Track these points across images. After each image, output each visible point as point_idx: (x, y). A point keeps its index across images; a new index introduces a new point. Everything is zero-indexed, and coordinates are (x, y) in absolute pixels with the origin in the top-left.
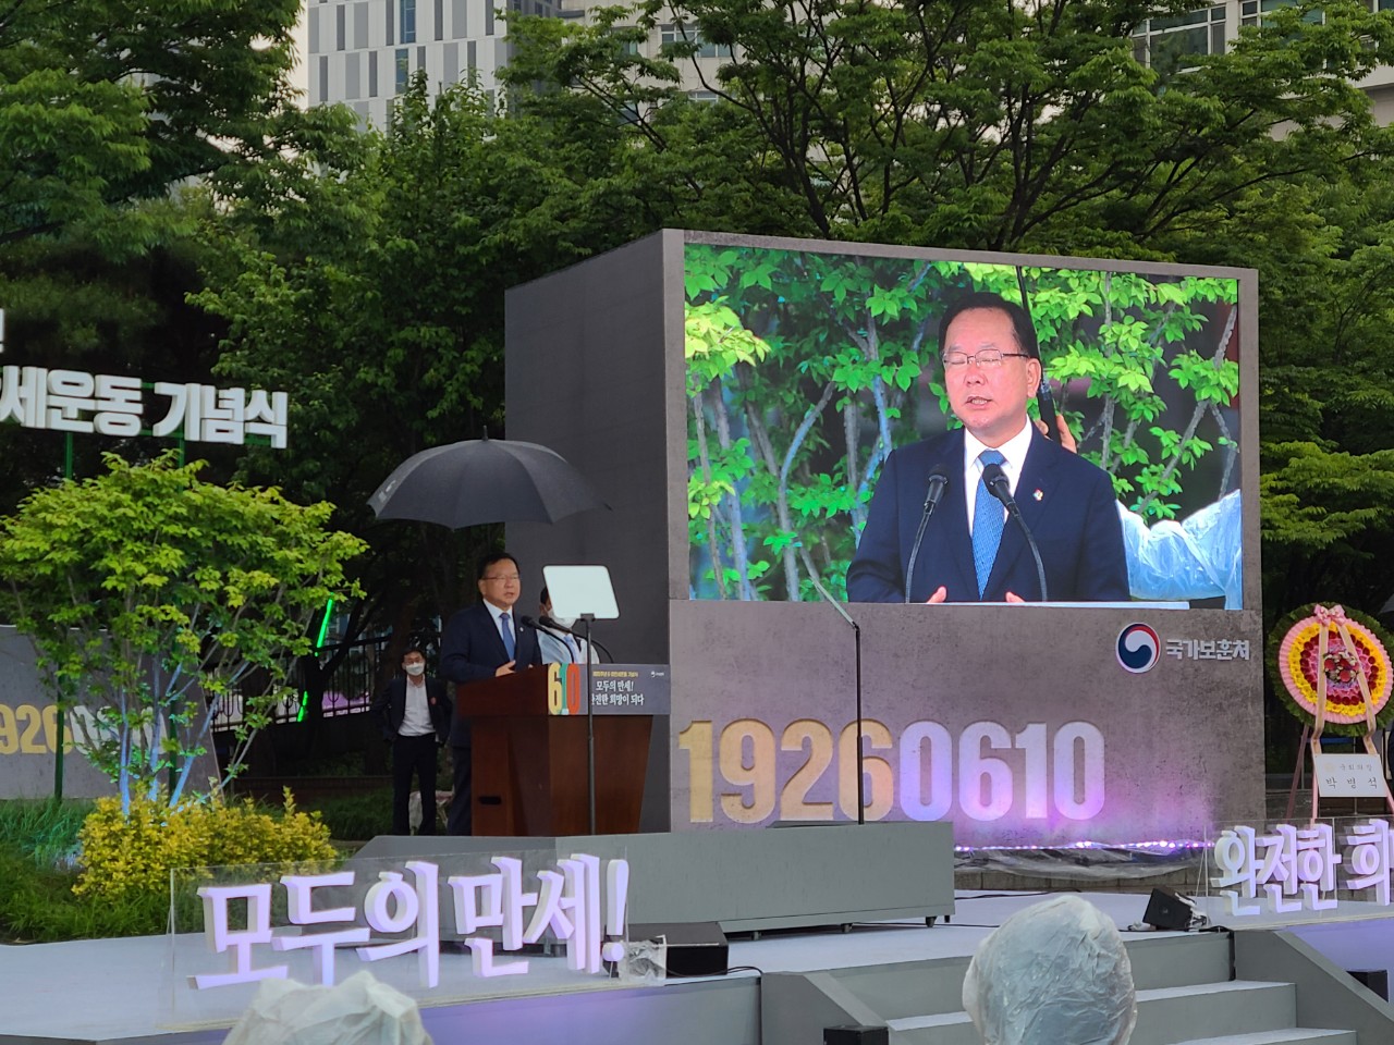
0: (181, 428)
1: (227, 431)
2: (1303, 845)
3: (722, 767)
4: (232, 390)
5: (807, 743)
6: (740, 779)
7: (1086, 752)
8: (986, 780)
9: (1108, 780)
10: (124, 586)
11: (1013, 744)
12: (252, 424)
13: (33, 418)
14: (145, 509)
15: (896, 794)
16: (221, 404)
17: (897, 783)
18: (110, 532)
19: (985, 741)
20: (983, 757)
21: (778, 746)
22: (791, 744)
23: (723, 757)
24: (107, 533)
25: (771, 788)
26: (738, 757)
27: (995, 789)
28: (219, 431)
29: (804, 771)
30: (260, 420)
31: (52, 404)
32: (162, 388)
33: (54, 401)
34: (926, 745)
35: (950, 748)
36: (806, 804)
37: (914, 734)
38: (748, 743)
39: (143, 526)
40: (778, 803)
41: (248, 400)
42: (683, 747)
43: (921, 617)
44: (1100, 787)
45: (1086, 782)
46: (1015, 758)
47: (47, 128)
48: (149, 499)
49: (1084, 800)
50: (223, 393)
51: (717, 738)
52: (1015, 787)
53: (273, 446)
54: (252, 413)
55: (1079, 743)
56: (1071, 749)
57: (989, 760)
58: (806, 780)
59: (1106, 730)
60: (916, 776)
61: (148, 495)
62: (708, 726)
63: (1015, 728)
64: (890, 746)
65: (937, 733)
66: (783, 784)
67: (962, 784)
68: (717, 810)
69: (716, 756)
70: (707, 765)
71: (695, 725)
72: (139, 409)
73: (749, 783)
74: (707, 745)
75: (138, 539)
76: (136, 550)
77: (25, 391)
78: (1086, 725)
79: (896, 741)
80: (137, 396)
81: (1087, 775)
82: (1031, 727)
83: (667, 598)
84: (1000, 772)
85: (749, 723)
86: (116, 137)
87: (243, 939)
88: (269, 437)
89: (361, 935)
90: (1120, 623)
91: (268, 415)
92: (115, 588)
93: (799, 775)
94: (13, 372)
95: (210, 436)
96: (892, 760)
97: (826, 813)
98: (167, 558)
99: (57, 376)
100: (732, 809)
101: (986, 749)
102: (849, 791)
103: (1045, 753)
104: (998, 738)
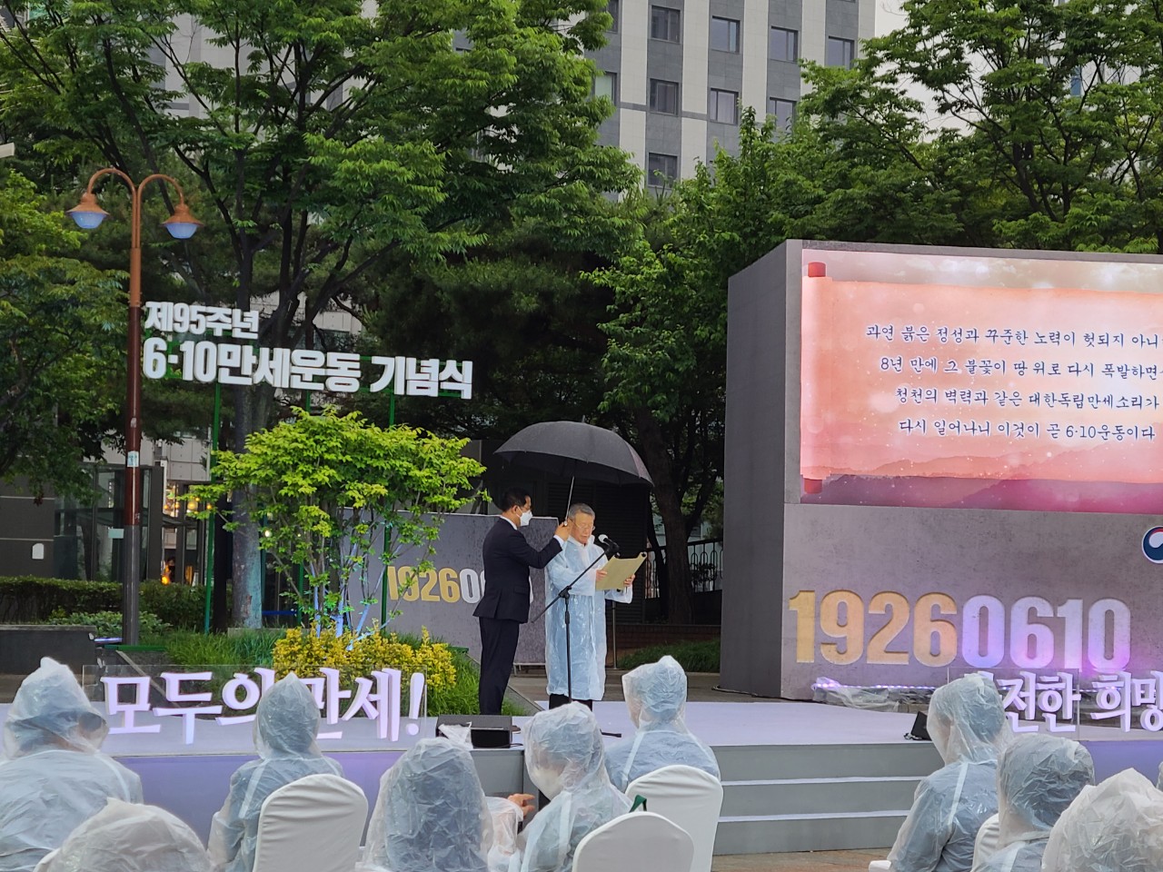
0: (392, 384)
1: (427, 388)
2: (1041, 687)
3: (822, 623)
4: (431, 360)
5: (889, 609)
6: (835, 633)
7: (1115, 621)
8: (1032, 639)
9: (1133, 643)
10: (292, 493)
11: (1055, 613)
12: (444, 383)
13: (279, 381)
14: (314, 444)
15: (959, 647)
16: (423, 370)
17: (960, 639)
18: (289, 458)
19: (1032, 611)
20: (1029, 623)
21: (866, 610)
22: (876, 608)
23: (823, 617)
24: (286, 459)
25: (860, 640)
26: (834, 617)
27: (1039, 646)
28: (418, 388)
29: (886, 628)
30: (451, 380)
31: (293, 372)
32: (376, 360)
33: (295, 370)
34: (984, 613)
35: (1003, 615)
36: (887, 652)
37: (973, 606)
38: (842, 608)
39: (311, 454)
40: (865, 651)
41: (442, 368)
42: (792, 608)
43: (982, 519)
44: (1127, 647)
45: (1115, 644)
46: (1057, 626)
47: (367, 177)
48: (317, 437)
49: (1113, 657)
50: (424, 363)
51: (818, 603)
52: (1055, 645)
53: (462, 397)
54: (445, 375)
55: (1109, 615)
56: (1103, 619)
57: (1035, 625)
58: (888, 635)
59: (1132, 606)
60: (976, 634)
61: (318, 434)
62: (812, 594)
63: (1057, 602)
64: (955, 613)
65: (994, 605)
66: (869, 637)
67: (1012, 642)
68: (818, 655)
69: (817, 616)
70: (811, 623)
71: (802, 594)
72: (358, 374)
73: (843, 636)
74: (810, 608)
75: (308, 462)
76: (305, 470)
77: (275, 364)
78: (1115, 601)
79: (960, 610)
80: (357, 365)
81: (1116, 639)
82: (1070, 602)
83: (784, 502)
84: (1044, 634)
85: (844, 593)
86: (417, 181)
87: (129, 709)
88: (459, 392)
89: (217, 709)
90: (1145, 527)
91: (457, 376)
92: (286, 494)
93: (882, 632)
94: (265, 351)
95: (413, 391)
96: (955, 622)
97: (903, 660)
98: (324, 475)
99: (298, 353)
100: (829, 654)
101: (1033, 617)
102: (922, 644)
103: (1079, 621)
104: (1044, 609)
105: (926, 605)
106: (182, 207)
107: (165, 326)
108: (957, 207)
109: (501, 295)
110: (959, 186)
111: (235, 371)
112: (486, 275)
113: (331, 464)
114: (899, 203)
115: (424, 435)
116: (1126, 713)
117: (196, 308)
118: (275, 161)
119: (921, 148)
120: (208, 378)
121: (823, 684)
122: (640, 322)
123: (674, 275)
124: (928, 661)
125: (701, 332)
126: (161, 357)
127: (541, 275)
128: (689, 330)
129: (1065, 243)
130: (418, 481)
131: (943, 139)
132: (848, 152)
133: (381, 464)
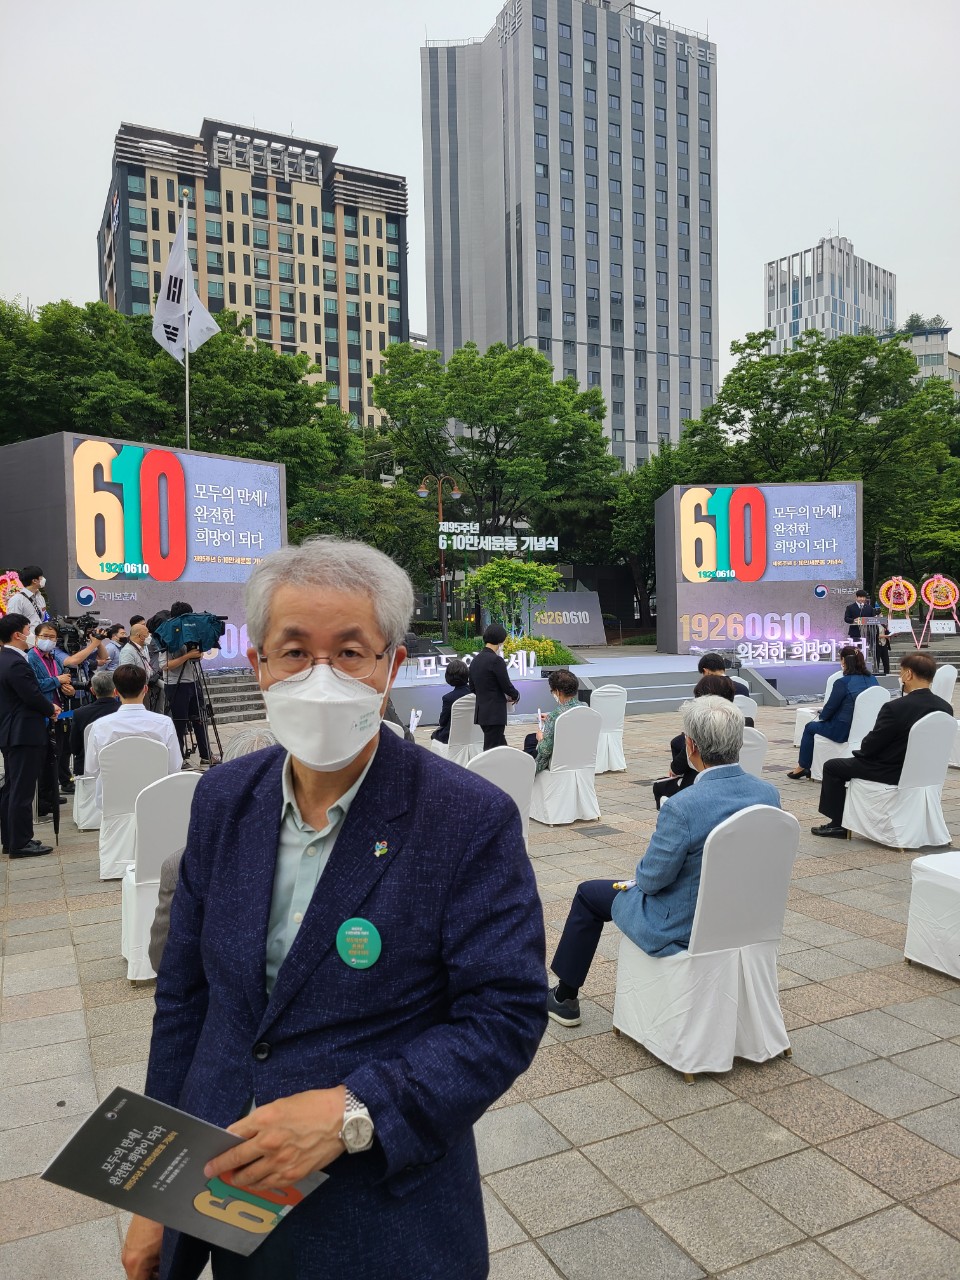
0: (529, 547)
1: (541, 547)
2: (771, 647)
3: (692, 626)
4: (543, 537)
5: (717, 620)
6: (697, 629)
7: (805, 621)
8: (772, 629)
9: (812, 628)
10: (492, 588)
11: (781, 619)
12: (548, 545)
14: (500, 570)
15: (745, 633)
16: (540, 541)
17: (745, 630)
18: (491, 575)
19: (772, 618)
21: (709, 621)
22: (712, 620)
23: (692, 624)
25: (707, 632)
26: (697, 623)
27: (775, 631)
28: (539, 547)
29: (717, 627)
30: (550, 544)
31: (493, 544)
32: (523, 538)
34: (753, 619)
35: (761, 620)
36: (717, 635)
37: (749, 617)
38: (700, 620)
39: (499, 574)
40: (709, 635)
41: (547, 540)
42: (681, 621)
44: (808, 630)
46: (782, 623)
48: (501, 567)
49: (802, 635)
50: (541, 538)
51: (691, 619)
52: (782, 630)
53: (555, 550)
54: (548, 542)
55: (803, 618)
56: (800, 620)
57: (773, 623)
58: (717, 629)
59: (811, 615)
60: (751, 628)
62: (688, 615)
63: (781, 615)
64: (742, 620)
65: (757, 617)
66: (710, 630)
68: (691, 638)
69: (690, 624)
70: (688, 626)
71: (684, 616)
72: (516, 544)
73: (700, 630)
74: (688, 621)
75: (498, 577)
76: (497, 579)
77: (486, 542)
78: (804, 613)
79: (744, 619)
80: (516, 541)
81: (804, 628)
82: (788, 614)
83: (676, 583)
84: (777, 627)
85: (700, 615)
86: (536, 473)
87: (428, 669)
88: (554, 548)
90: (815, 585)
91: (552, 543)
92: (490, 588)
93: (715, 628)
94: (482, 538)
95: (537, 549)
96: (743, 623)
97: (723, 638)
98: (503, 581)
99: (494, 538)
100: (695, 637)
101: (773, 621)
102: (730, 632)
103: (791, 621)
104: (777, 617)
105: (731, 618)
106: (456, 487)
107: (446, 531)
108: (742, 469)
109: (576, 512)
110: (743, 461)
111: (472, 545)
112: (569, 505)
113: (506, 577)
114: (719, 469)
115: (540, 565)
116: (804, 655)
117: (456, 524)
118: (488, 469)
119: (728, 448)
120: (462, 548)
121: (693, 648)
122: (625, 519)
123: (637, 502)
124: (734, 638)
125: (648, 521)
126: (445, 542)
127: (590, 504)
128: (643, 521)
129: (783, 480)
130: (538, 581)
131: (737, 444)
132: (700, 451)
133: (524, 576)
